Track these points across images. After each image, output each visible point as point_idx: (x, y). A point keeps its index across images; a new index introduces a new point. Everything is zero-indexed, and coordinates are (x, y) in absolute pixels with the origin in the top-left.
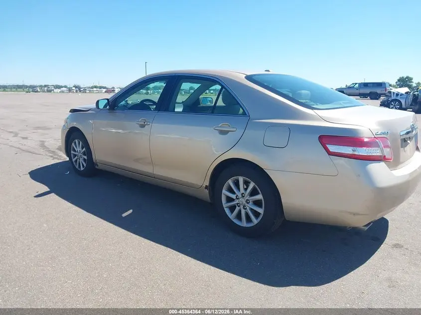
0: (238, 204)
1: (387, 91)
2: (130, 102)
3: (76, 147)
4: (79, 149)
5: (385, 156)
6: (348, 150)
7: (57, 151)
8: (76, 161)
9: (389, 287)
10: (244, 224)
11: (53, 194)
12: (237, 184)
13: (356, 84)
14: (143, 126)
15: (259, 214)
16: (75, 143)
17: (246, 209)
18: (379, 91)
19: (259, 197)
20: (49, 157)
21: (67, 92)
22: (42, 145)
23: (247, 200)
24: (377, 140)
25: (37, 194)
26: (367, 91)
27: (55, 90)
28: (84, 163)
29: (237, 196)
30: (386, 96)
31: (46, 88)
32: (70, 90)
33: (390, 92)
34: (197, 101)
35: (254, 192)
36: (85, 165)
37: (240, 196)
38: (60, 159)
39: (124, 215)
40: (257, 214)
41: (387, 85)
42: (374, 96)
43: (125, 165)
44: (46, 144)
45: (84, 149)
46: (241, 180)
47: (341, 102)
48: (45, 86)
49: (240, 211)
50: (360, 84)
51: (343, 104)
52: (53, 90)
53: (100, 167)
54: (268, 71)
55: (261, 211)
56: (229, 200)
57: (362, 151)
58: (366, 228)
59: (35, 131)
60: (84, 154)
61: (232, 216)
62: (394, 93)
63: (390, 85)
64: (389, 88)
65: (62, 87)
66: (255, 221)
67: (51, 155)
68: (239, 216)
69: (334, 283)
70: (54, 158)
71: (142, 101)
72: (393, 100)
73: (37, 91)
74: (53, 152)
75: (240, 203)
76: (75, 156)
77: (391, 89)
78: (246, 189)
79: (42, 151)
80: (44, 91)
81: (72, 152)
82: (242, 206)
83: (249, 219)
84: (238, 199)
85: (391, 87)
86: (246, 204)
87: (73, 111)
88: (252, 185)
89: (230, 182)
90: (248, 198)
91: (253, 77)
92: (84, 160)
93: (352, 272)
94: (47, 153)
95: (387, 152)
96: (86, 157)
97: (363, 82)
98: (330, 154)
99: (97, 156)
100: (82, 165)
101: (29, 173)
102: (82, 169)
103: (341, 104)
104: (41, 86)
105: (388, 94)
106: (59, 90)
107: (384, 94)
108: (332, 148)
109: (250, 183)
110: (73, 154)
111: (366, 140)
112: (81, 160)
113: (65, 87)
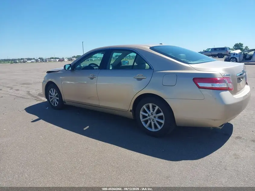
0: (149, 119)
1: (228, 52)
2: (82, 66)
3: (52, 93)
4: (53, 94)
5: (229, 88)
6: (209, 85)
7: (38, 96)
8: (52, 101)
9: (235, 158)
10: (153, 130)
11: (41, 120)
12: (148, 108)
13: (209, 49)
14: (92, 79)
15: (162, 123)
16: (51, 90)
17: (154, 121)
18: (223, 53)
19: (162, 114)
20: (34, 100)
21: (35, 62)
22: (29, 93)
23: (155, 116)
24: (224, 79)
25: (33, 120)
26: (216, 53)
27: (28, 61)
28: (57, 102)
29: (149, 114)
30: (228, 55)
31: (22, 60)
32: (37, 61)
33: (230, 53)
34: (120, 63)
35: (158, 112)
36: (58, 103)
37: (150, 114)
38: (41, 101)
39: (85, 129)
40: (160, 124)
41: (228, 49)
42: (220, 56)
43: (82, 101)
44: (30, 92)
45: (57, 94)
46: (151, 105)
47: (204, 59)
48: (22, 59)
49: (151, 123)
50: (212, 49)
51: (205, 60)
52: (27, 61)
53: (67, 103)
54: (161, 44)
55: (162, 122)
56: (144, 117)
57: (217, 85)
58: (221, 128)
59: (23, 86)
60: (57, 96)
61: (146, 126)
62: (232, 53)
63: (230, 49)
64: (229, 51)
65: (31, 59)
66: (160, 128)
67: (35, 99)
68: (150, 126)
69: (205, 158)
70: (37, 101)
71: (90, 65)
72: (232, 58)
73: (17, 63)
74: (36, 97)
75: (151, 118)
76: (51, 98)
77: (230, 51)
78: (154, 111)
79: (29, 97)
80: (21, 62)
81: (49, 96)
82: (152, 120)
83: (156, 127)
84: (149, 116)
85: (230, 50)
86: (154, 119)
87: (49, 72)
88: (157, 108)
89: (144, 107)
90: (155, 115)
91: (154, 48)
92: (57, 100)
93: (215, 152)
94: (32, 98)
95: (230, 86)
96: (58, 98)
97: (213, 48)
98: (199, 87)
99: (65, 97)
100: (56, 103)
101: (25, 109)
102: (56, 105)
103: (203, 61)
104: (19, 59)
105: (229, 54)
106: (30, 61)
107: (227, 54)
108: (201, 85)
109: (155, 107)
110: (50, 97)
111: (218, 79)
112: (55, 100)
113: (34, 59)
